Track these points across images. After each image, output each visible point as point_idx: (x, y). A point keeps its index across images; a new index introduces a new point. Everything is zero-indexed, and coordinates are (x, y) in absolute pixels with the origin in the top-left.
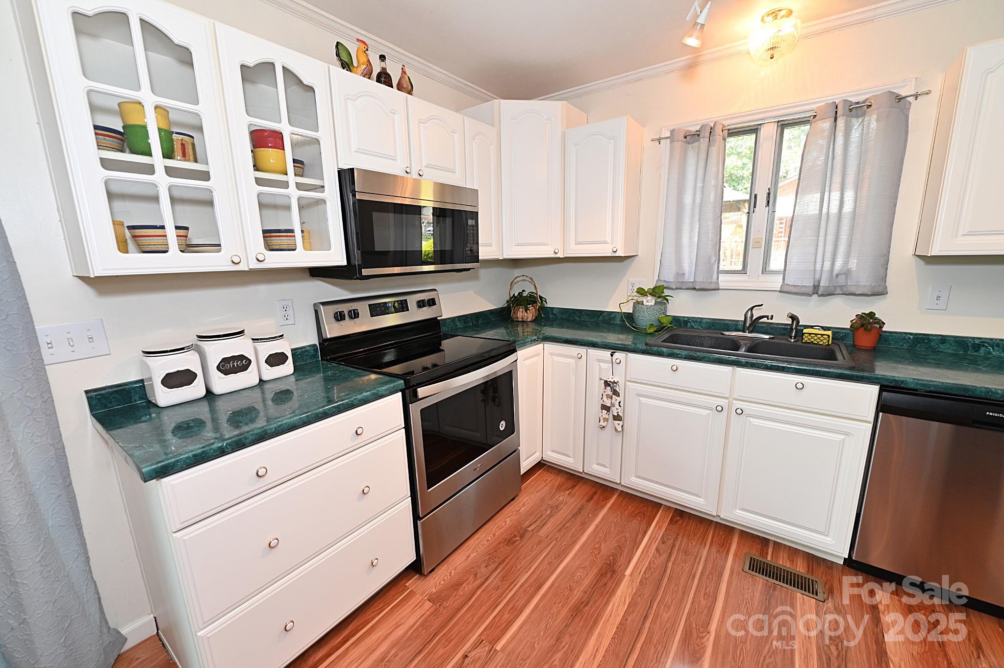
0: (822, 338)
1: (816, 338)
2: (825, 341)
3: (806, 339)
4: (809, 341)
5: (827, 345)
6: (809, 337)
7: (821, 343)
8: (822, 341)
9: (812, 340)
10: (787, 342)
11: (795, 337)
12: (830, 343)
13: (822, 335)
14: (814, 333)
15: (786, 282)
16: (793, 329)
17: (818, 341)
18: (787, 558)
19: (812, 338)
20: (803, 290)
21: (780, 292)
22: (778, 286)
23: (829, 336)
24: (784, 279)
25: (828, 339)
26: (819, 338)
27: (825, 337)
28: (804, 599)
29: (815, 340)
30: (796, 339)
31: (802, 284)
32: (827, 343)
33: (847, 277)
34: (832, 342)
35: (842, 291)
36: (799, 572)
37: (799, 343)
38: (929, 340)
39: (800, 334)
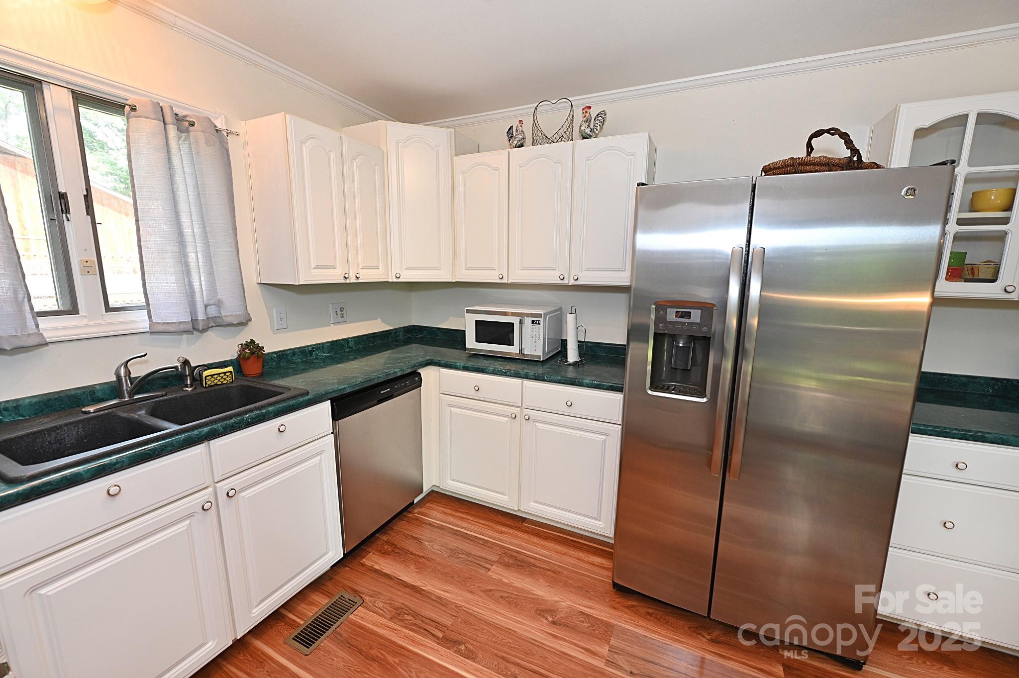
0: (225, 377)
1: (219, 378)
2: (228, 379)
3: (209, 383)
4: (213, 384)
5: (231, 382)
6: (212, 379)
7: (225, 382)
8: (225, 379)
9: (216, 381)
10: (182, 394)
11: (191, 386)
12: (234, 379)
13: (225, 373)
14: (216, 373)
15: (154, 319)
16: (187, 376)
17: (222, 380)
18: (307, 606)
19: (216, 379)
20: (182, 327)
21: (152, 333)
22: (145, 325)
23: (231, 372)
24: (150, 317)
25: (231, 376)
26: (222, 378)
27: (228, 374)
28: (356, 615)
29: (219, 380)
30: (194, 387)
31: (179, 320)
32: (231, 381)
33: (219, 307)
34: (235, 379)
35: (215, 323)
36: (326, 604)
37: (199, 390)
38: (287, 355)
39: (197, 380)
